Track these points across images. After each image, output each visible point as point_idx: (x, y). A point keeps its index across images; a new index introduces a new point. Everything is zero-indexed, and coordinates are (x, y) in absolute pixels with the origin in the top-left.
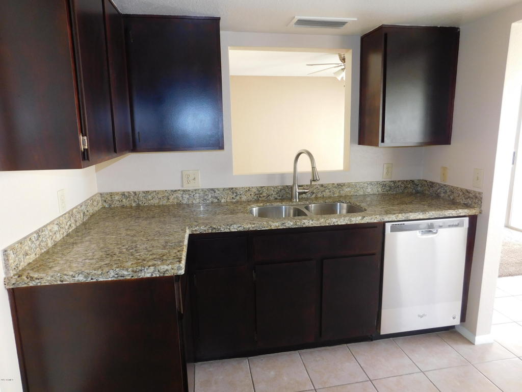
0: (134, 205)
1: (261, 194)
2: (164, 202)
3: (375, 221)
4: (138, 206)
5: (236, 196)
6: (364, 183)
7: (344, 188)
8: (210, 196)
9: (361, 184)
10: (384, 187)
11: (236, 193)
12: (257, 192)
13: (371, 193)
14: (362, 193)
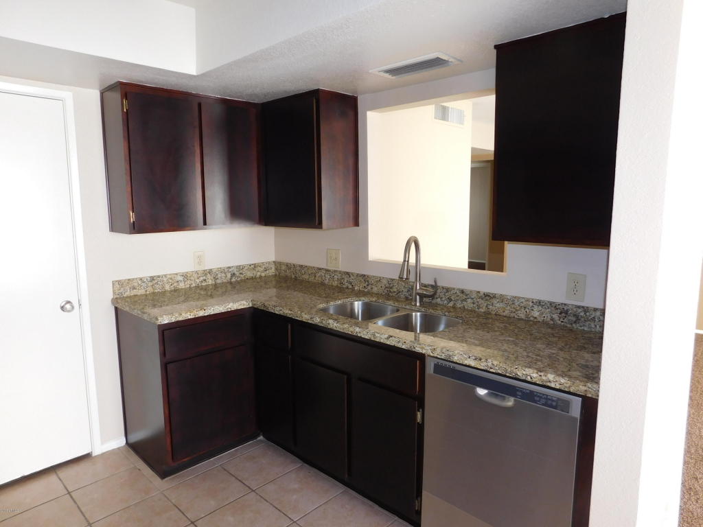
0: (293, 277)
1: (391, 288)
2: (312, 279)
3: (403, 347)
4: (296, 279)
5: (368, 285)
6: (528, 300)
7: (495, 301)
8: (346, 281)
9: (523, 300)
10: (563, 315)
11: (368, 281)
12: (387, 285)
13: (540, 319)
14: (523, 316)
